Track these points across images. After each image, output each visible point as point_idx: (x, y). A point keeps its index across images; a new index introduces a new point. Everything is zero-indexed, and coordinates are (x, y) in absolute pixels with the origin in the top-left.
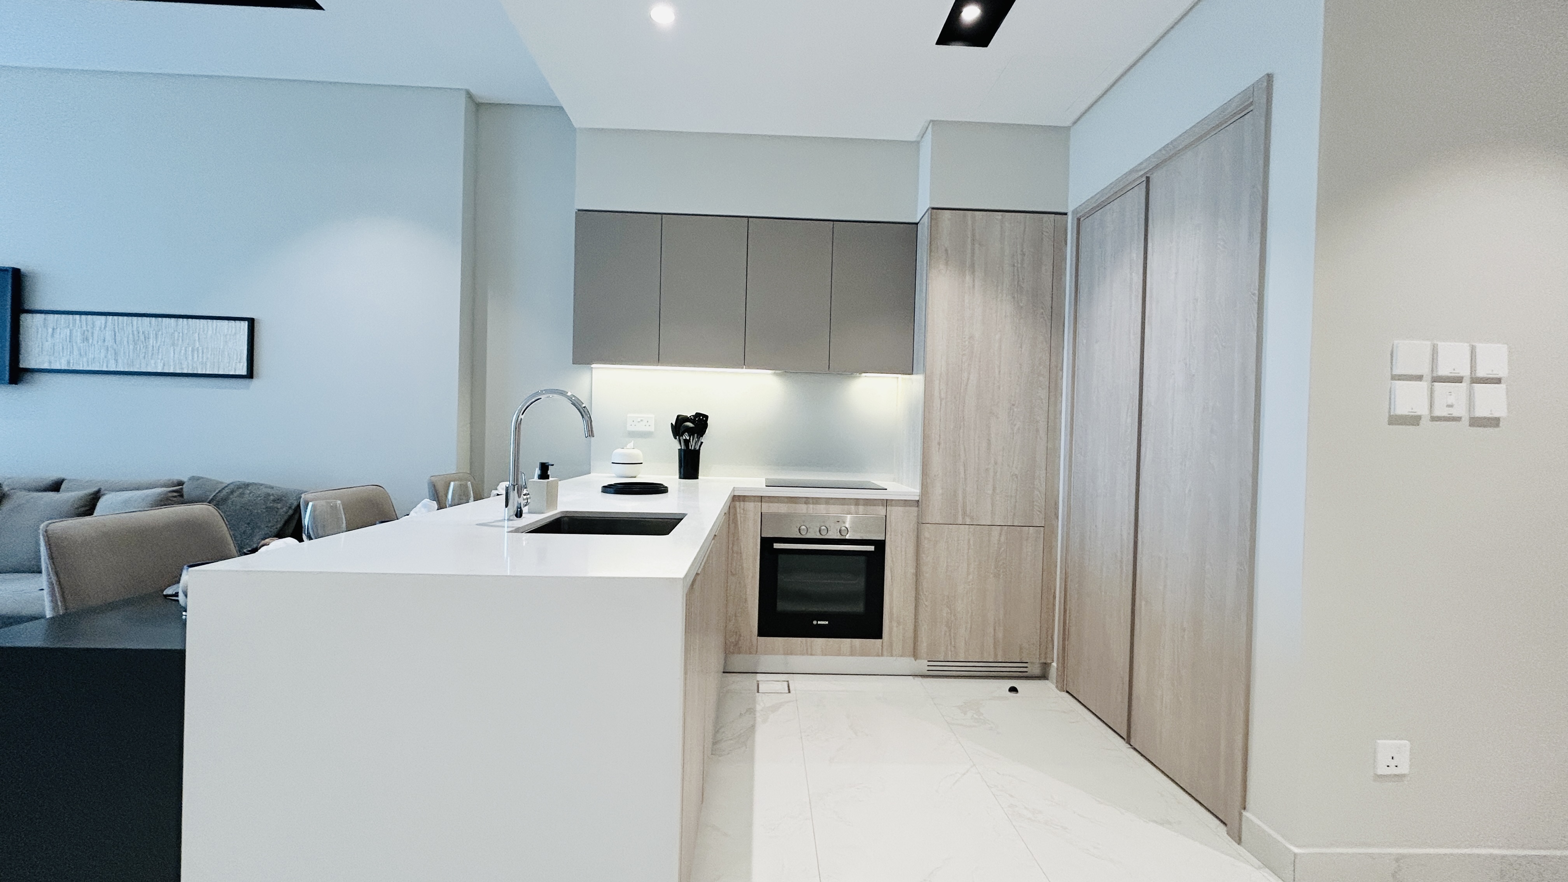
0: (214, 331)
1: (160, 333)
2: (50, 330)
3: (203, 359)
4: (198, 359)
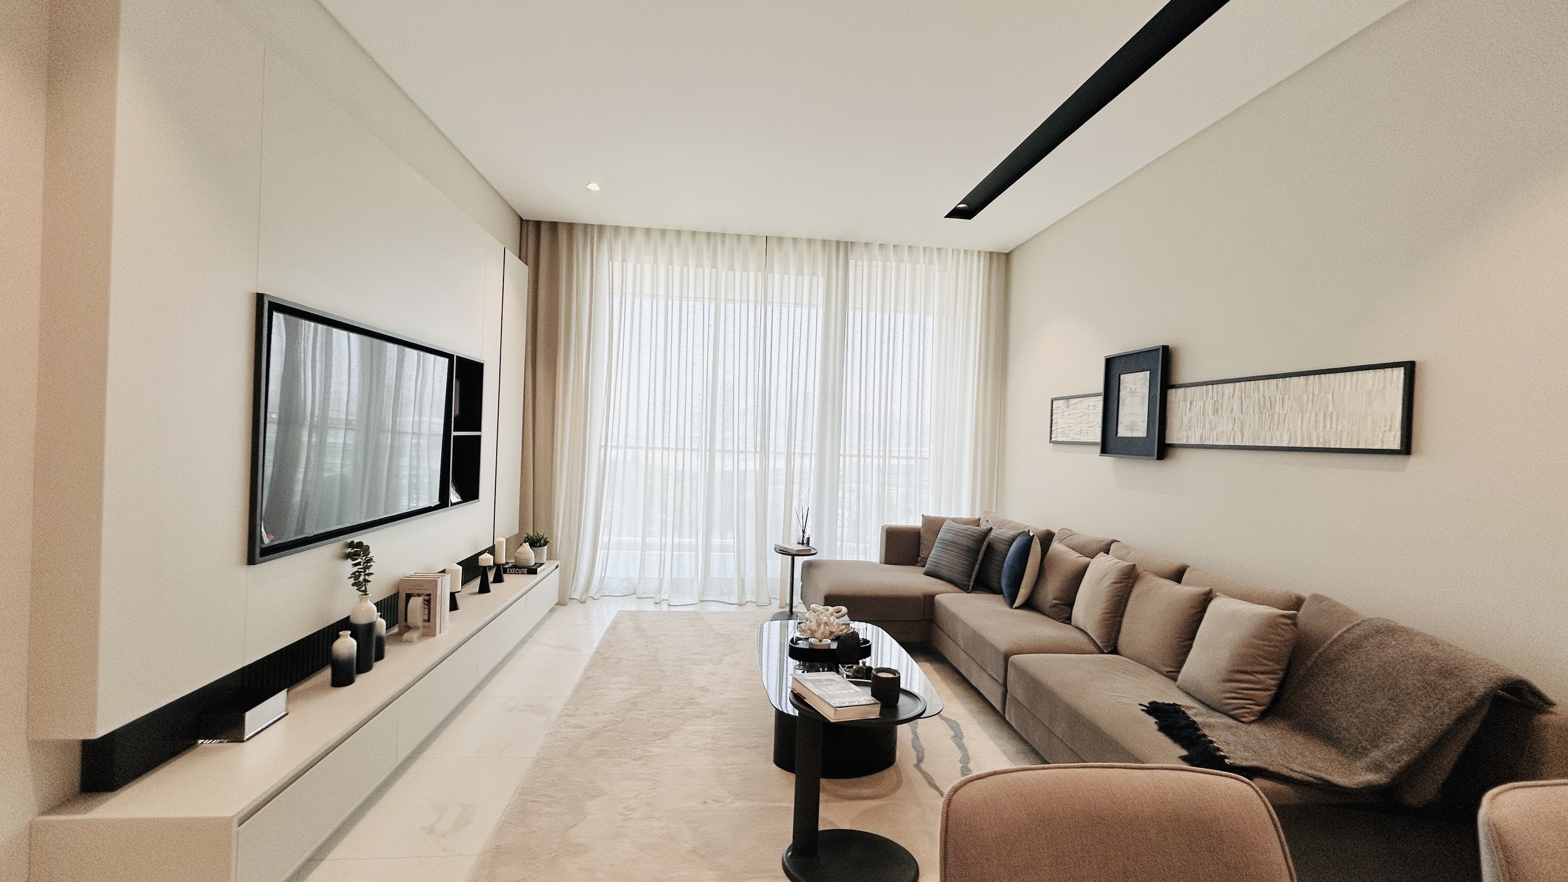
1: (1287, 397)
2: (1188, 403)
3: (1337, 428)
4: (1331, 427)
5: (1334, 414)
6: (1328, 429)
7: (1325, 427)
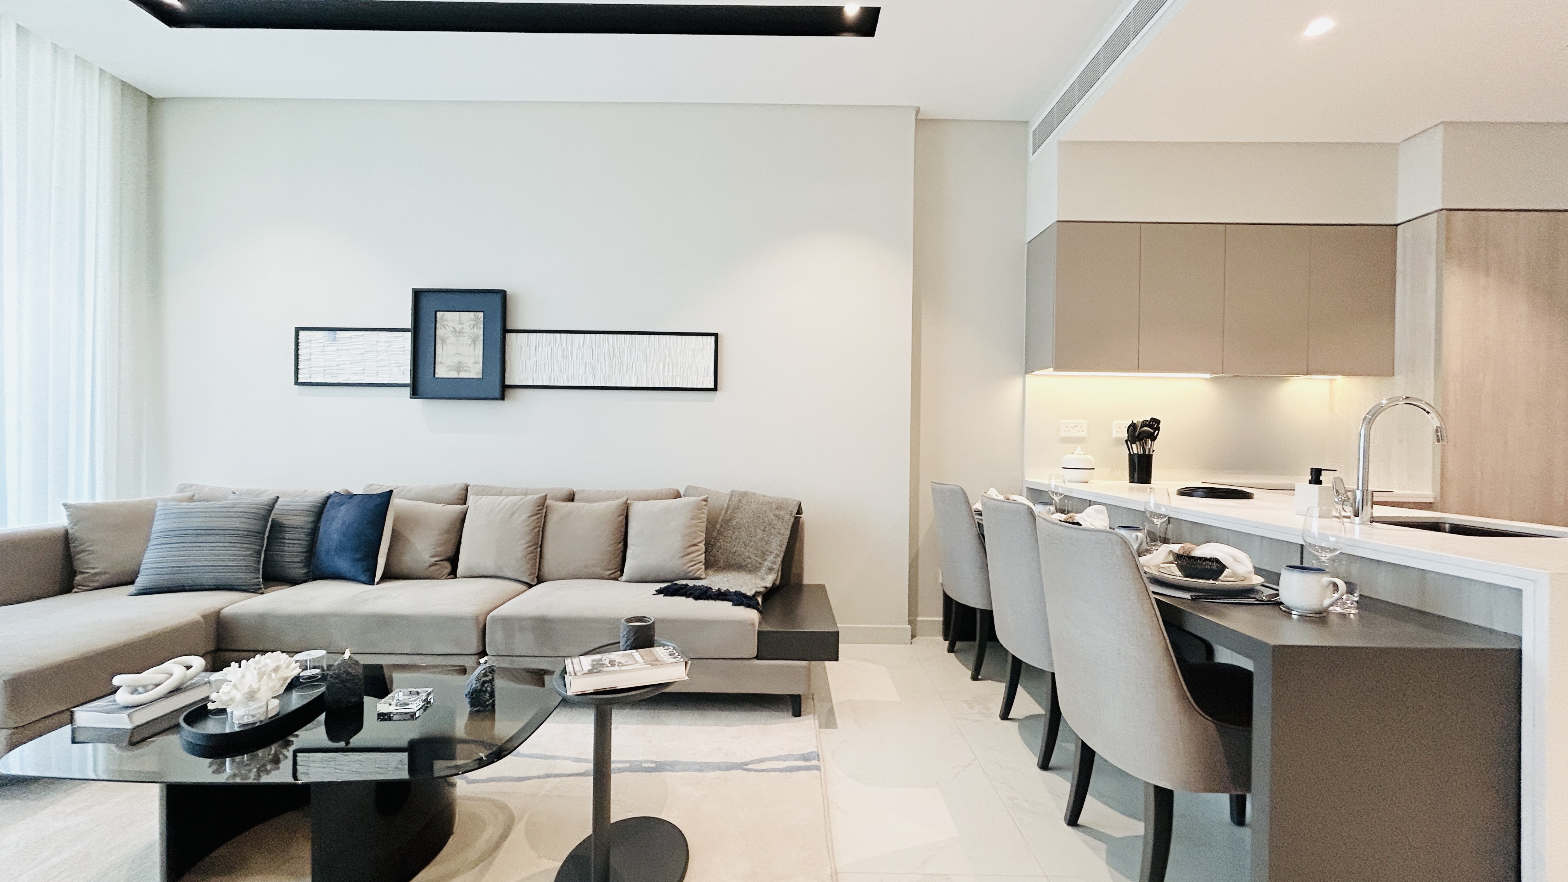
0: (683, 348)
1: (634, 349)
2: (533, 348)
3: (673, 373)
4: (668, 373)
5: (671, 363)
6: (666, 374)
7: (664, 372)
